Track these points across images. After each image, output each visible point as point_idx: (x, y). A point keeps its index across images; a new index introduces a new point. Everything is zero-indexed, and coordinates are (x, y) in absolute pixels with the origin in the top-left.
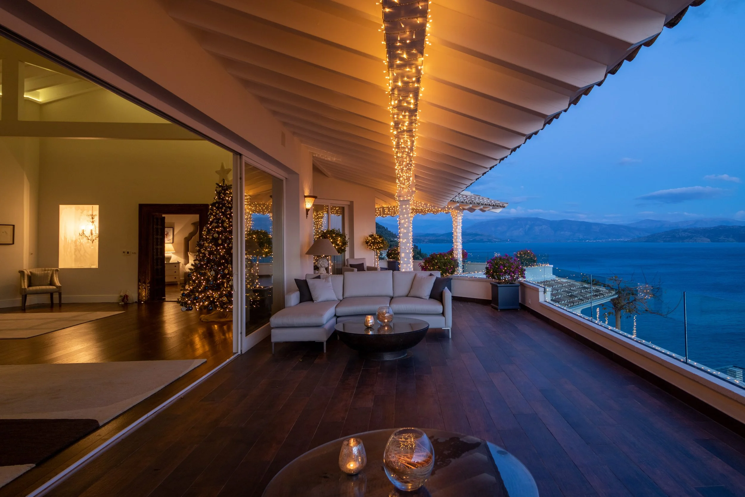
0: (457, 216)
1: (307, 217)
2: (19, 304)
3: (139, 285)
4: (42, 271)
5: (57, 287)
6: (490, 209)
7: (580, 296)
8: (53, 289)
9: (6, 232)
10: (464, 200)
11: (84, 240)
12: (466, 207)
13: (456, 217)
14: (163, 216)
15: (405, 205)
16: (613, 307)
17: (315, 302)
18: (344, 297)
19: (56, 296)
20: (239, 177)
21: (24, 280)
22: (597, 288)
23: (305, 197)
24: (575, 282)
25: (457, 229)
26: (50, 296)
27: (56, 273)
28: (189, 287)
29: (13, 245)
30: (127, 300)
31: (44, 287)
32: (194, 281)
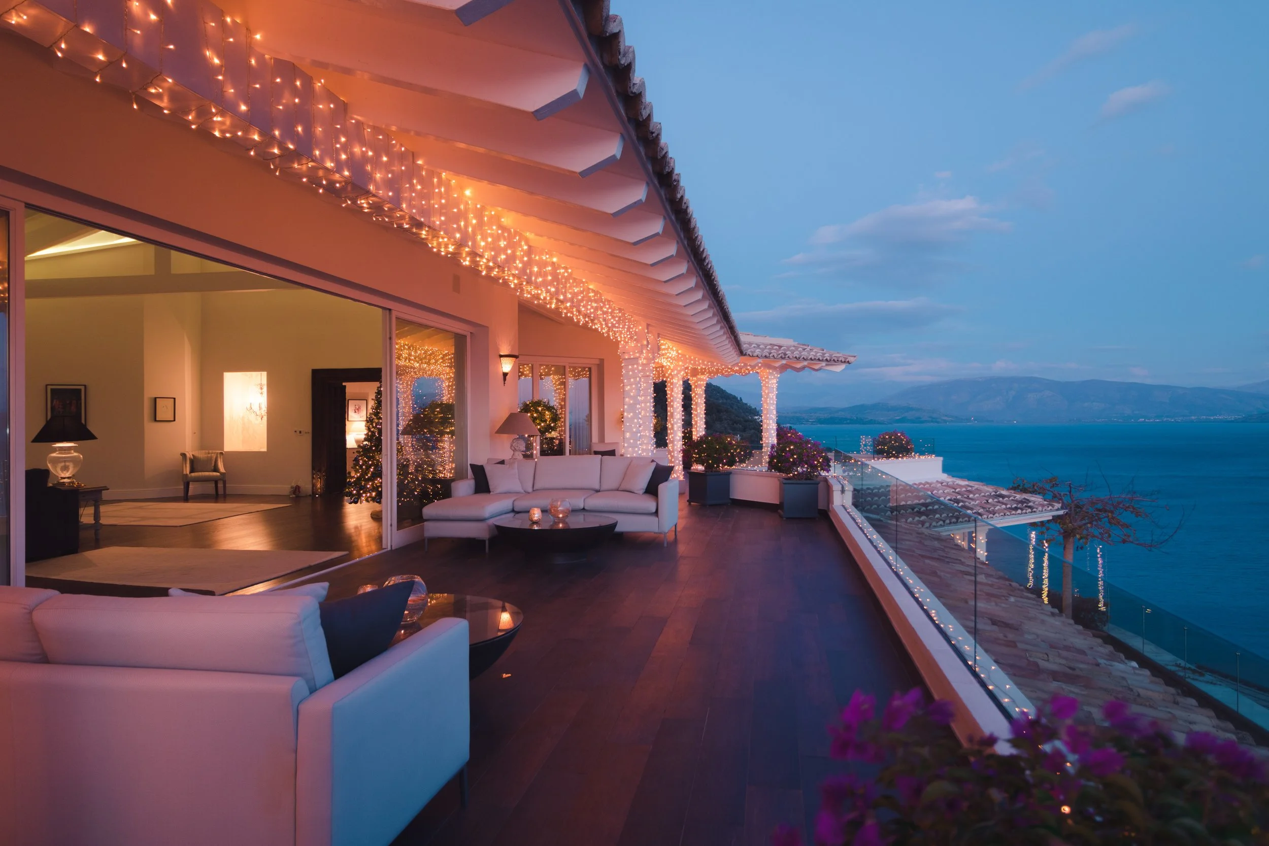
0: (767, 378)
1: (504, 383)
2: (181, 494)
3: (313, 474)
4: (206, 453)
5: (222, 474)
6: (822, 366)
7: (979, 508)
8: (217, 476)
9: (166, 406)
10: (770, 354)
11: (252, 417)
12: (777, 365)
13: (767, 380)
14: (344, 384)
15: (631, 365)
16: (1059, 531)
17: (491, 493)
18: (534, 489)
19: (220, 485)
20: (388, 336)
21: (186, 464)
22: (1026, 498)
23: (501, 356)
24: (982, 485)
25: (768, 399)
26: (214, 485)
27: (220, 457)
28: (355, 474)
29: (174, 422)
30: (299, 492)
31: (207, 474)
32: (361, 467)
